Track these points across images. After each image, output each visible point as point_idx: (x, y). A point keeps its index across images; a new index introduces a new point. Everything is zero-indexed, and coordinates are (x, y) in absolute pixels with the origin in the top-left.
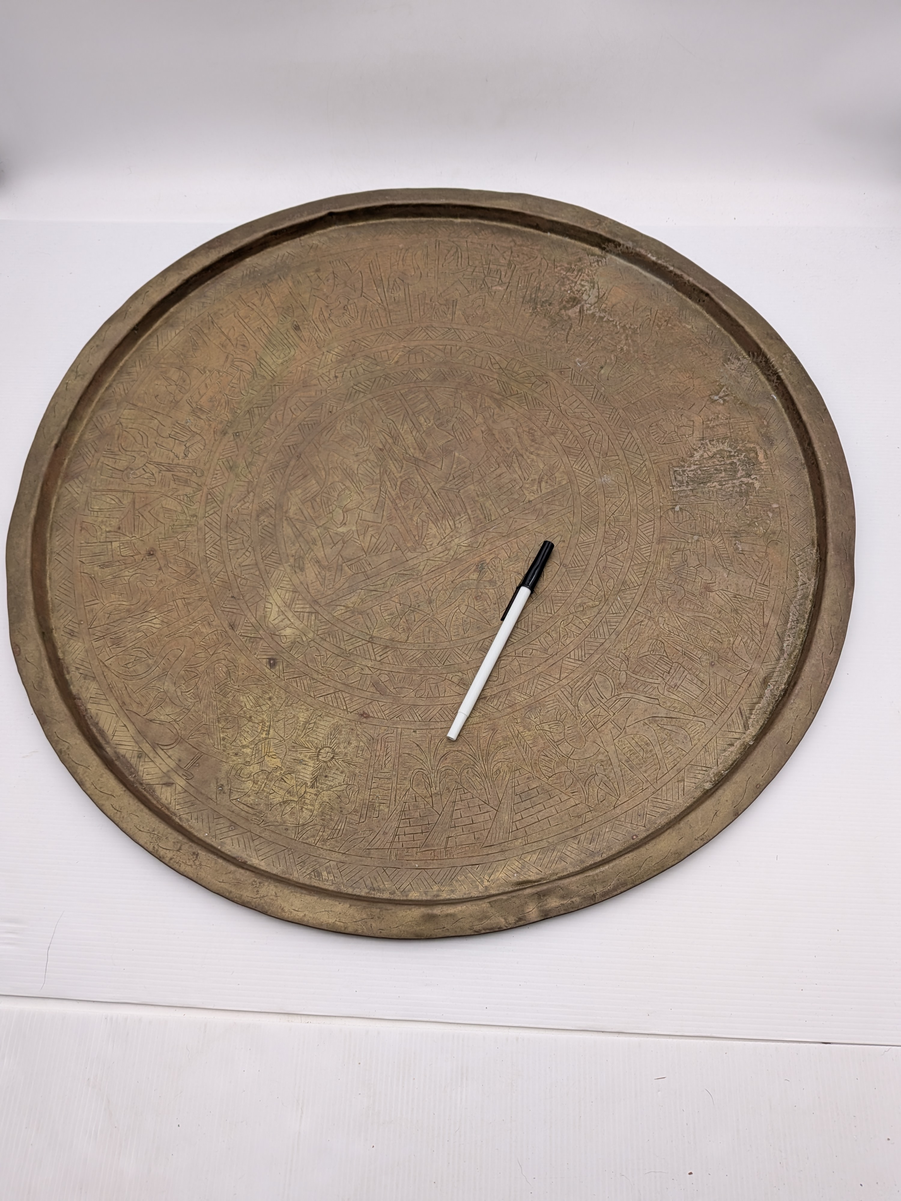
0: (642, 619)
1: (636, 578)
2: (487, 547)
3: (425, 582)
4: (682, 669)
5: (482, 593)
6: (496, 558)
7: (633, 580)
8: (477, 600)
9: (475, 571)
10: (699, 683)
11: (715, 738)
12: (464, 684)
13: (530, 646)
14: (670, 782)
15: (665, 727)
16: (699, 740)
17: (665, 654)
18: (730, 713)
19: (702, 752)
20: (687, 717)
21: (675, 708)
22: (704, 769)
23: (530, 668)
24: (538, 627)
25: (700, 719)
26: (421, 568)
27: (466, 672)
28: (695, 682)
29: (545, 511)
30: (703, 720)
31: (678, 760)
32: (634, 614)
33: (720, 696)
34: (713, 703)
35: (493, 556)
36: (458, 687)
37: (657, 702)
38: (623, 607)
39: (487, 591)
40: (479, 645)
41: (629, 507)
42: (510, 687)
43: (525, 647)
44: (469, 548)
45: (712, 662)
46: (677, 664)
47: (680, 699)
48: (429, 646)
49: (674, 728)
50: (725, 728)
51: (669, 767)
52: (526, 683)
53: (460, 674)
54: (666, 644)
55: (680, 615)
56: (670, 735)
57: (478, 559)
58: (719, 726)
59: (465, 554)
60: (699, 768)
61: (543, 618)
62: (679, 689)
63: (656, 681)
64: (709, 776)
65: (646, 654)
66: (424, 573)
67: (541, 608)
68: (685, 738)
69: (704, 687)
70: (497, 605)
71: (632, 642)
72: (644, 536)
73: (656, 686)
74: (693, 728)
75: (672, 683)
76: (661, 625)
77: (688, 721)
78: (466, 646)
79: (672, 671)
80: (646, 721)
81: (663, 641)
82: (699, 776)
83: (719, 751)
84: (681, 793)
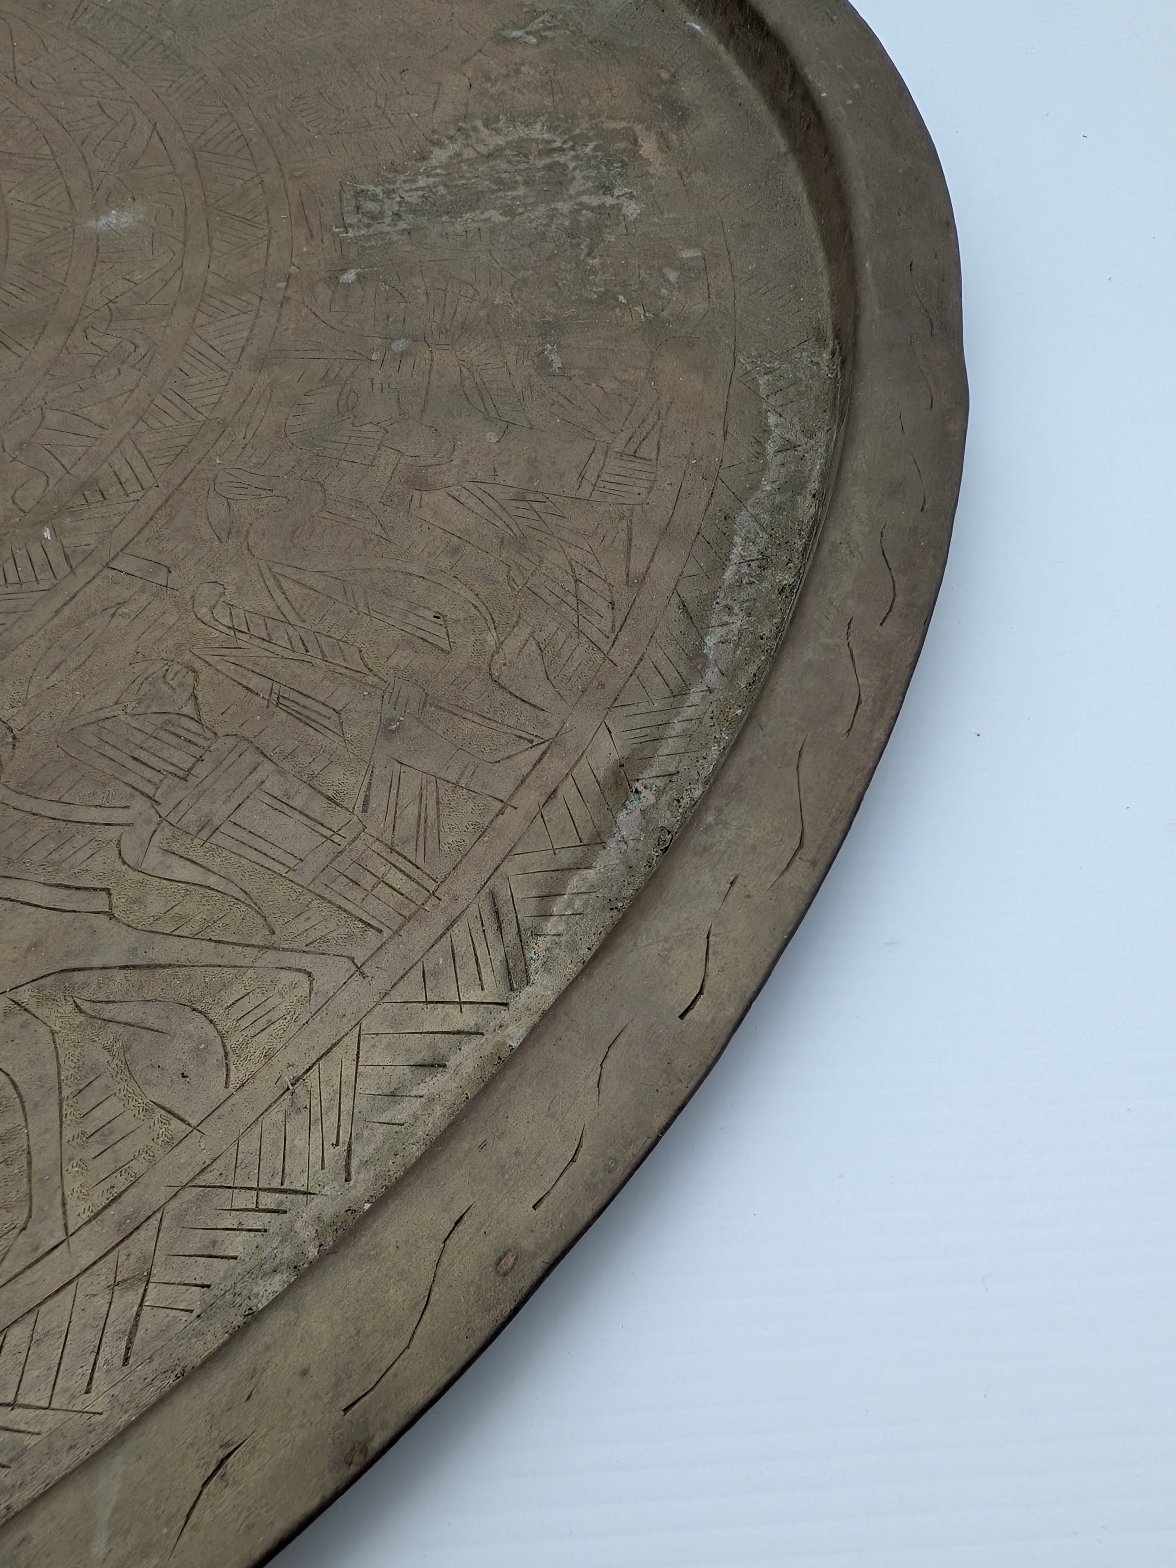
0: (127, 594)
1: (140, 469)
4: (250, 757)
7: (126, 473)
10: (318, 807)
11: (351, 1041)
14: (66, 1296)
15: (109, 1011)
16: (268, 1056)
17: (189, 709)
18: (442, 921)
19: (276, 1116)
20: (230, 954)
21: (183, 920)
22: (269, 1200)
25: (292, 960)
28: (297, 802)
30: (305, 962)
31: (138, 1167)
32: (98, 582)
33: (409, 851)
34: (368, 881)
37: (100, 902)
38: (57, 560)
41: (175, 283)
45: (391, 720)
46: (231, 741)
47: (212, 880)
49: (152, 1016)
50: (411, 988)
51: (79, 1211)
54: (205, 673)
55: (289, 572)
56: (126, 1048)
58: (381, 982)
60: (245, 1200)
62: (218, 839)
63: (119, 816)
64: (288, 1235)
65: (108, 713)
68: (199, 1053)
69: (337, 819)
71: (53, 679)
72: (210, 353)
73: (112, 833)
74: (247, 1004)
75: (191, 816)
76: (204, 612)
77: (228, 974)
79: (201, 770)
80: (25, 995)
81: (198, 665)
82: (237, 1244)
83: (362, 1103)
84: (112, 1350)
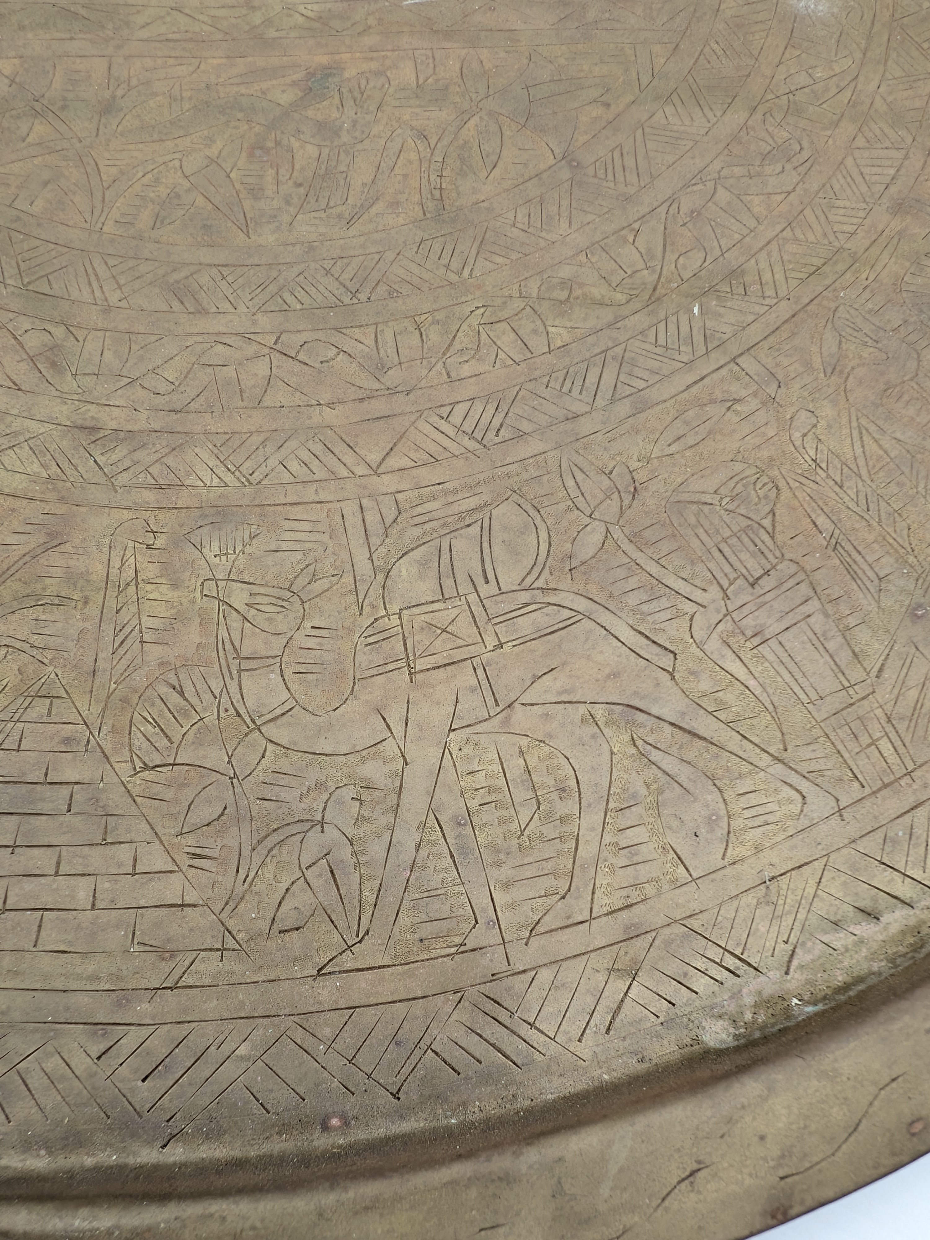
0: (743, 393)
1: (779, 276)
2: (369, 40)
3: (127, 58)
4: (804, 589)
5: (278, 143)
6: (379, 73)
7: (767, 276)
8: (251, 155)
9: (294, 84)
10: (843, 658)
11: (818, 865)
12: (53, 364)
13: (337, 338)
14: (580, 963)
15: (655, 755)
16: (758, 849)
17: (767, 523)
18: (911, 801)
19: (750, 899)
20: (751, 752)
21: (723, 706)
22: (731, 962)
23: (298, 399)
24: (393, 294)
25: (794, 779)
26: (140, 20)
27: (80, 335)
28: (831, 646)
29: (591, 15)
30: (804, 786)
31: (649, 890)
32: (724, 372)
33: (902, 727)
34: (865, 740)
35: (374, 65)
36: (24, 366)
37: (667, 661)
38: (698, 338)
39: (296, 144)
40: (176, 276)
41: (848, 94)
42: (198, 429)
43: (320, 335)
44: (317, 25)
45: (920, 606)
46: (794, 568)
47: (752, 683)
48: (18, 219)
49: (684, 773)
50: (870, 845)
51: (603, 902)
52: (256, 439)
53: (59, 332)
54: (786, 494)
55: (872, 428)
56: (660, 791)
57: (323, 59)
58: (852, 829)
59: (293, 34)
60: (714, 953)
61: (426, 276)
62: (764, 650)
63: (697, 595)
64: (736, 995)
65: (707, 498)
66: (144, 34)
67: (437, 248)
68: (711, 822)
69: (857, 674)
70: (302, 191)
71: (673, 449)
72: (859, 179)
73: (689, 607)
74: (753, 799)
75: (749, 622)
76: (797, 435)
77: (746, 768)
78: (131, 263)
79: (767, 583)
80: (599, 712)
81: (782, 484)
82: (701, 984)
83: (813, 919)
84: (601, 1018)
